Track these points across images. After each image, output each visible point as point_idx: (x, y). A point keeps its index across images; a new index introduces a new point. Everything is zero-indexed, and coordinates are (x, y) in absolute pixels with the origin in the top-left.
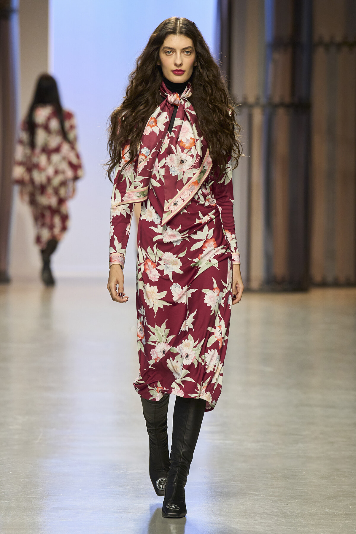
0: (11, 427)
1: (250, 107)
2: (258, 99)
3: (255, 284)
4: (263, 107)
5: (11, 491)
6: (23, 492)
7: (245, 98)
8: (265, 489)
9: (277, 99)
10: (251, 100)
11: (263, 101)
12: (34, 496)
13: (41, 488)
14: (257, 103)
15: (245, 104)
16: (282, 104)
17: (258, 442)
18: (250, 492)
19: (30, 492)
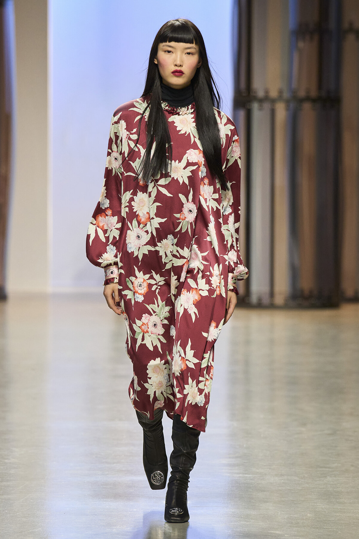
0: (6, 461)
1: (273, 101)
2: (281, 92)
3: (279, 300)
4: (287, 102)
5: (6, 532)
6: (19, 533)
7: (267, 92)
8: (289, 528)
9: (302, 93)
10: (274, 94)
11: (286, 95)
12: (31, 537)
13: (40, 529)
14: (280, 97)
15: (266, 98)
16: (308, 99)
17: (282, 475)
18: (272, 532)
19: (28, 533)
